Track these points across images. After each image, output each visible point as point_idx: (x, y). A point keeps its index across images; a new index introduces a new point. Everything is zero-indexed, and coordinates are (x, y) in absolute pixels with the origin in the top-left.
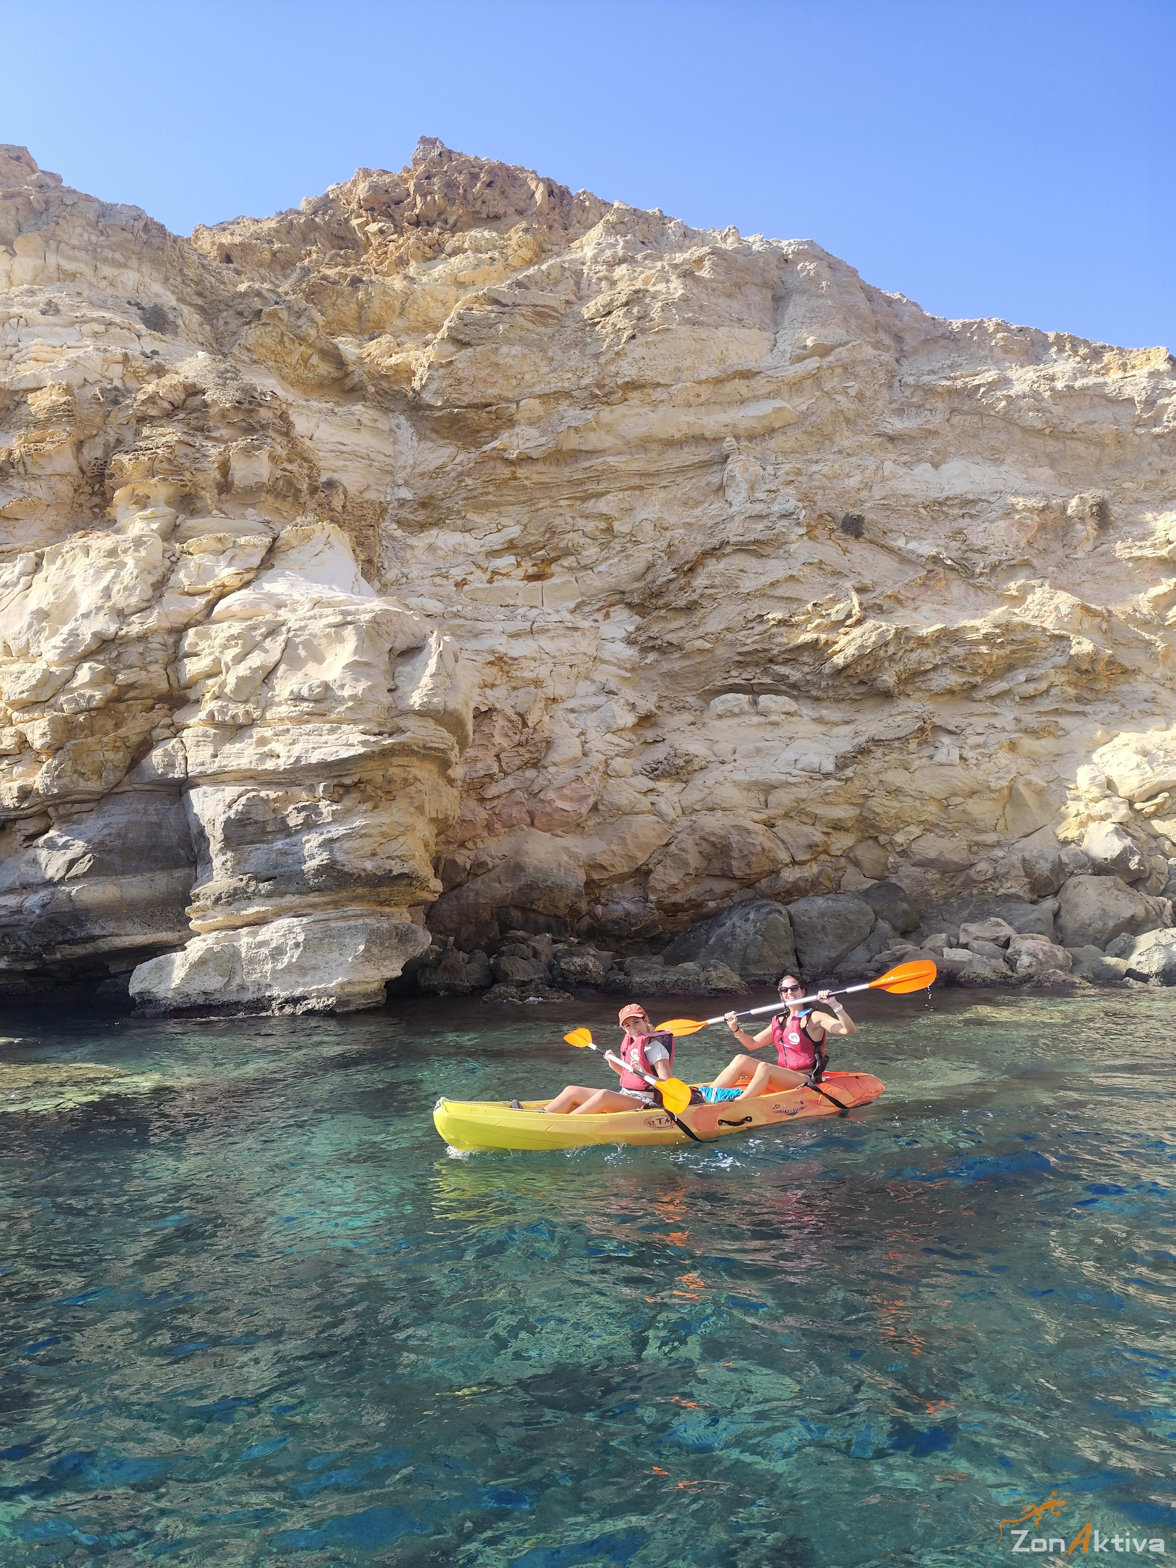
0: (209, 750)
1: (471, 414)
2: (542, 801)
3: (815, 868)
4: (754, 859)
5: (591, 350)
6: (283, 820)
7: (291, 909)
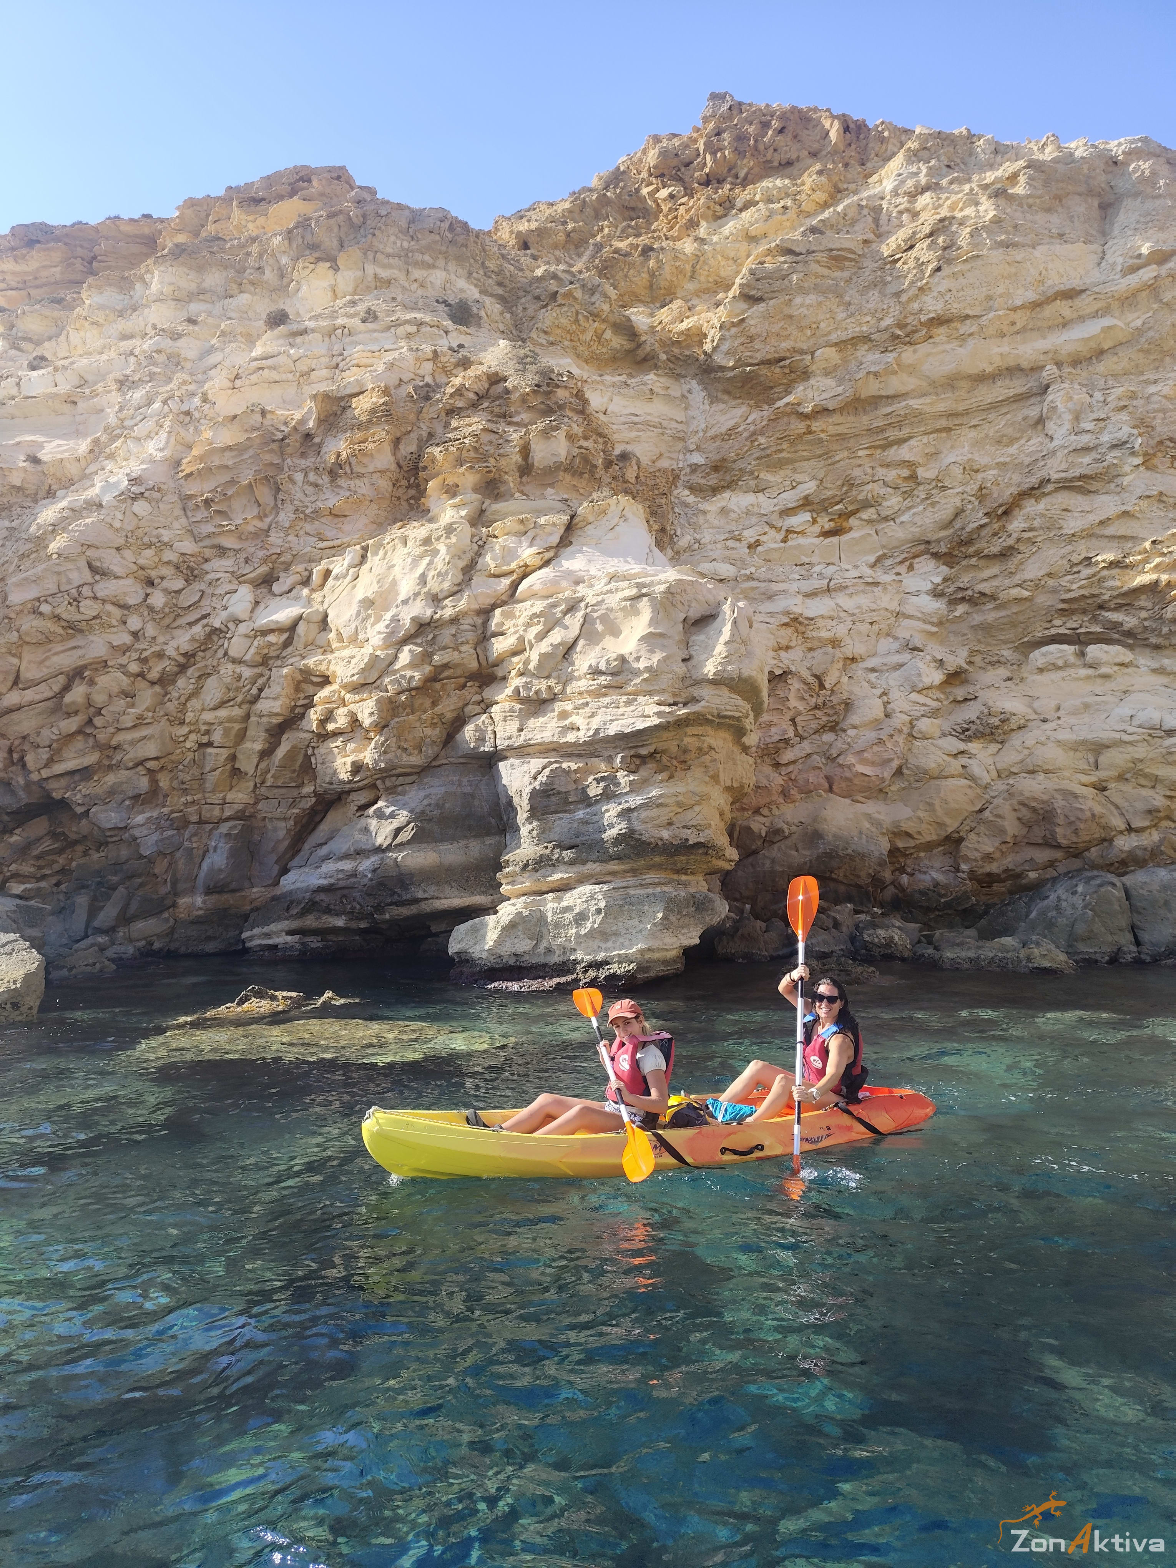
0: (516, 725)
1: (764, 371)
2: (841, 766)
3: (1153, 837)
4: (1082, 826)
5: (891, 289)
6: (584, 790)
7: (592, 876)
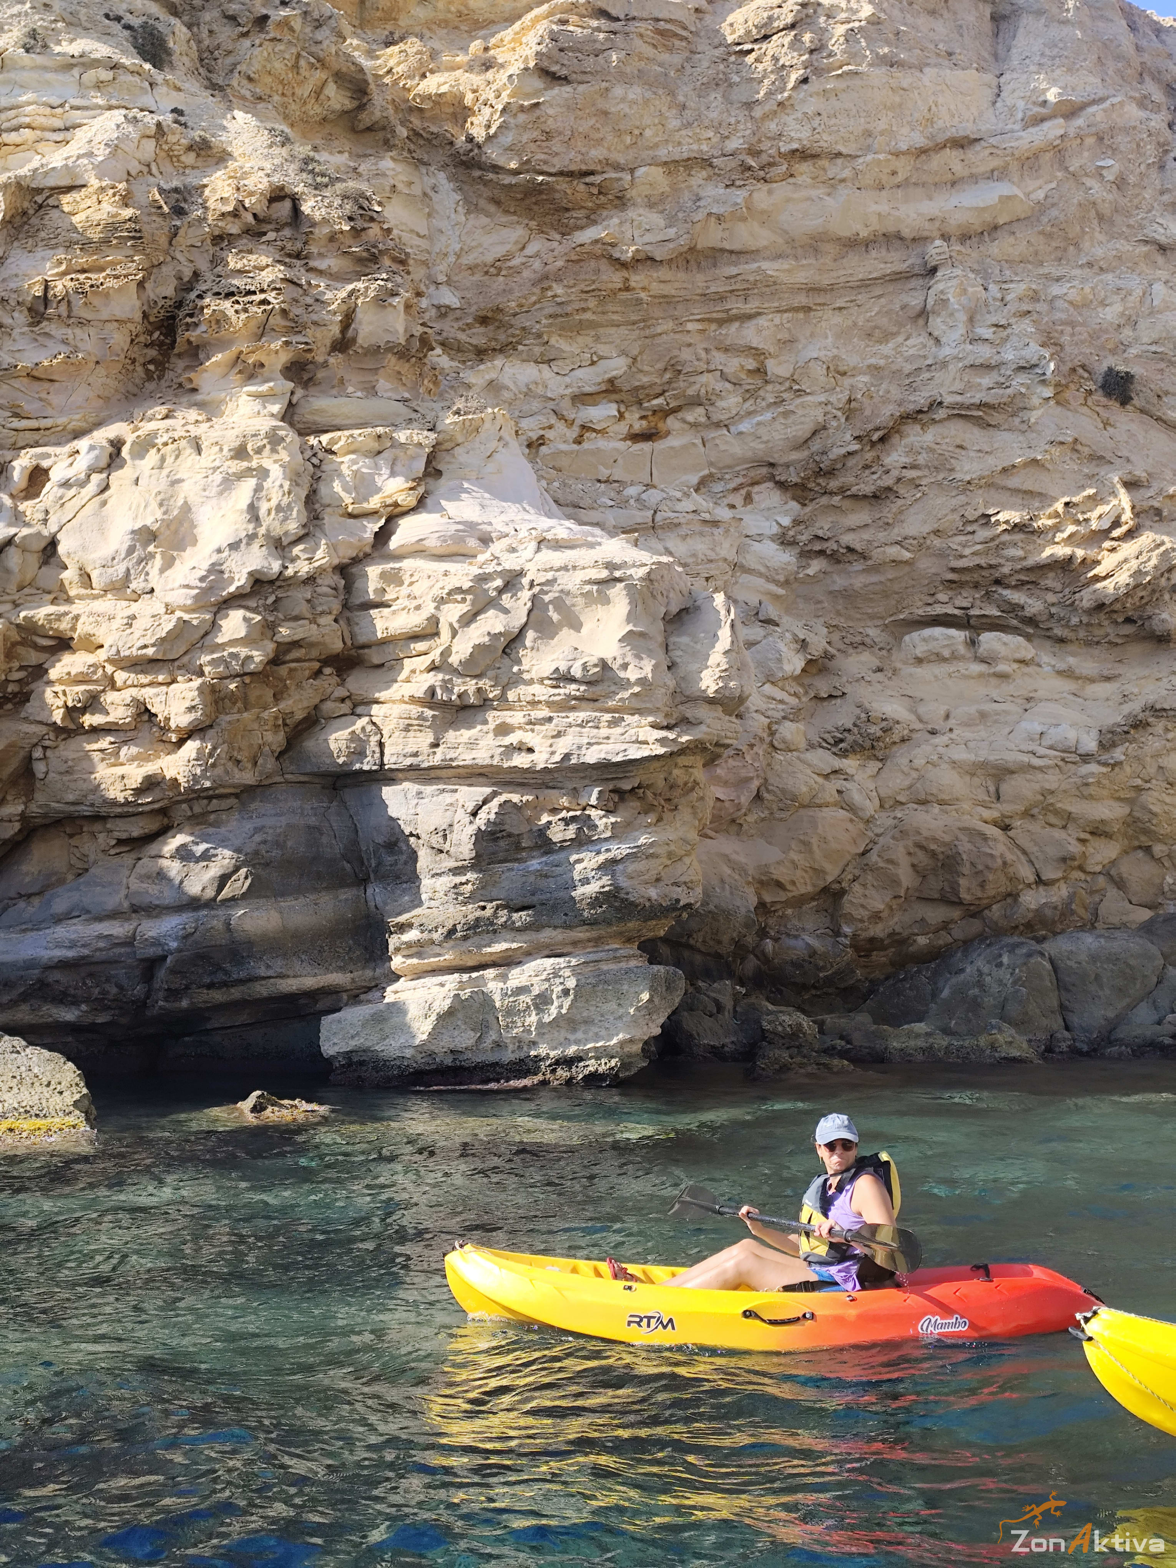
0: (430, 738)
1: (562, 185)
3: (1062, 891)
4: (991, 877)
5: (739, 95)
6: (542, 833)
7: (547, 946)
